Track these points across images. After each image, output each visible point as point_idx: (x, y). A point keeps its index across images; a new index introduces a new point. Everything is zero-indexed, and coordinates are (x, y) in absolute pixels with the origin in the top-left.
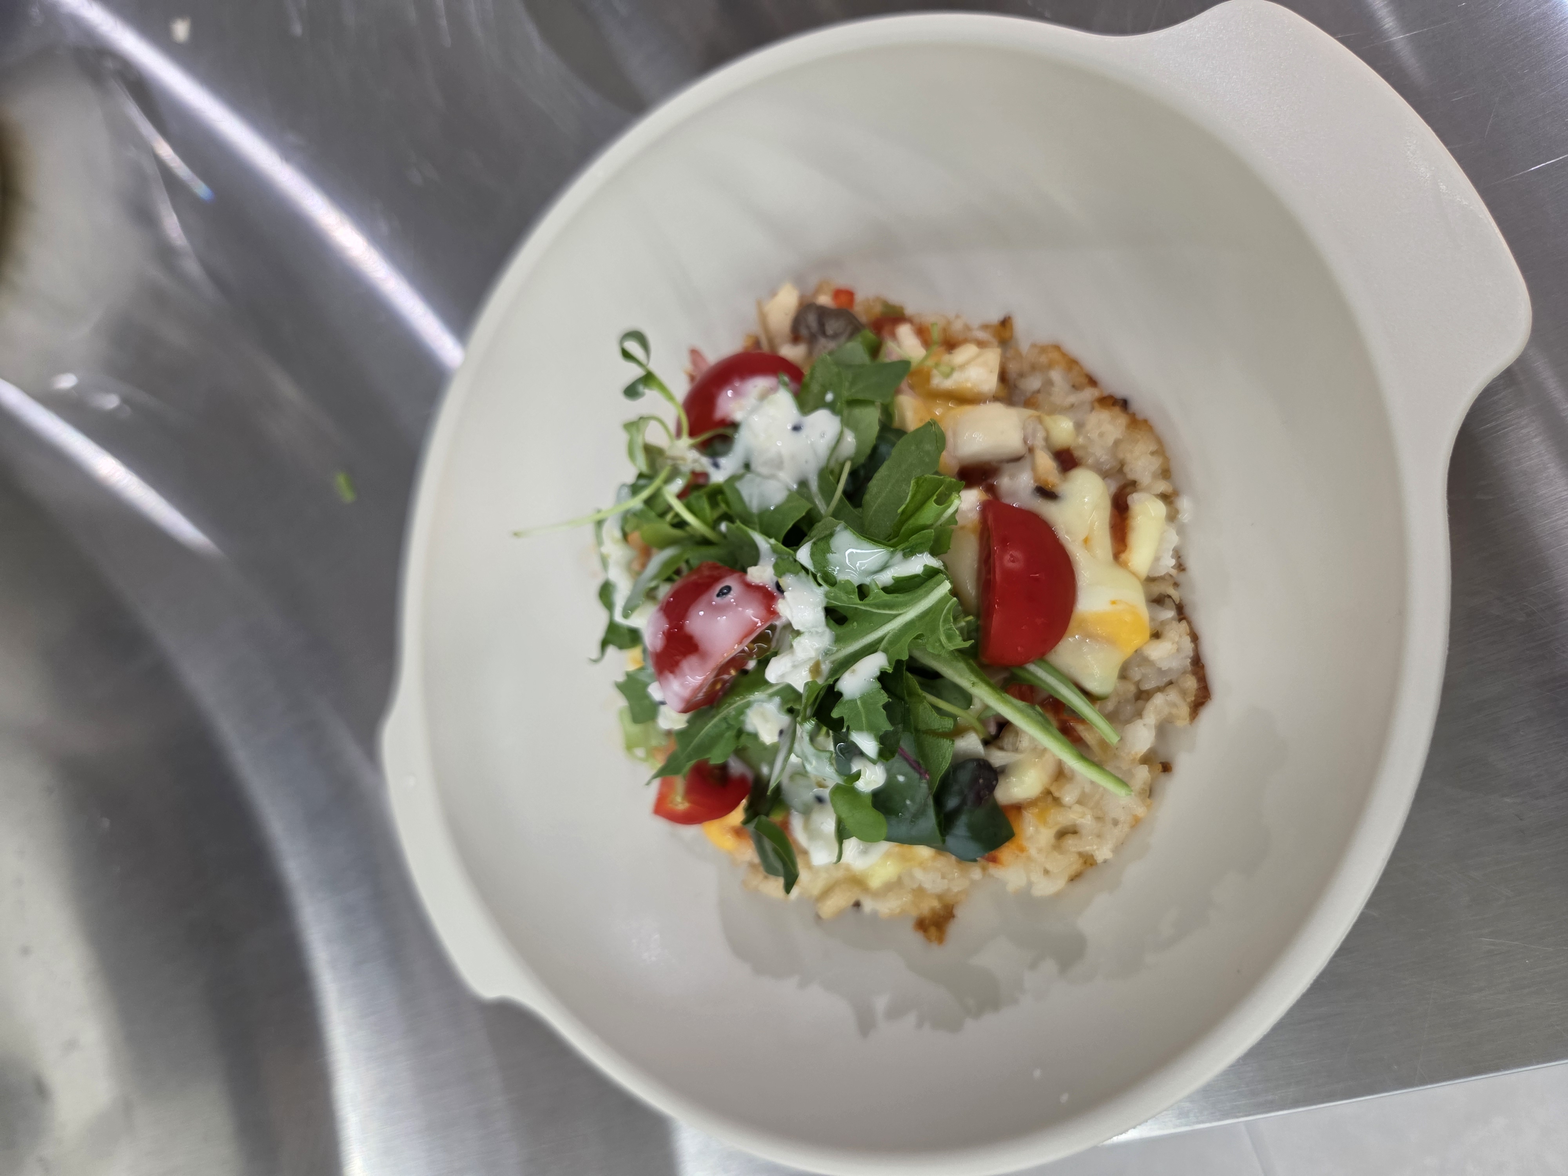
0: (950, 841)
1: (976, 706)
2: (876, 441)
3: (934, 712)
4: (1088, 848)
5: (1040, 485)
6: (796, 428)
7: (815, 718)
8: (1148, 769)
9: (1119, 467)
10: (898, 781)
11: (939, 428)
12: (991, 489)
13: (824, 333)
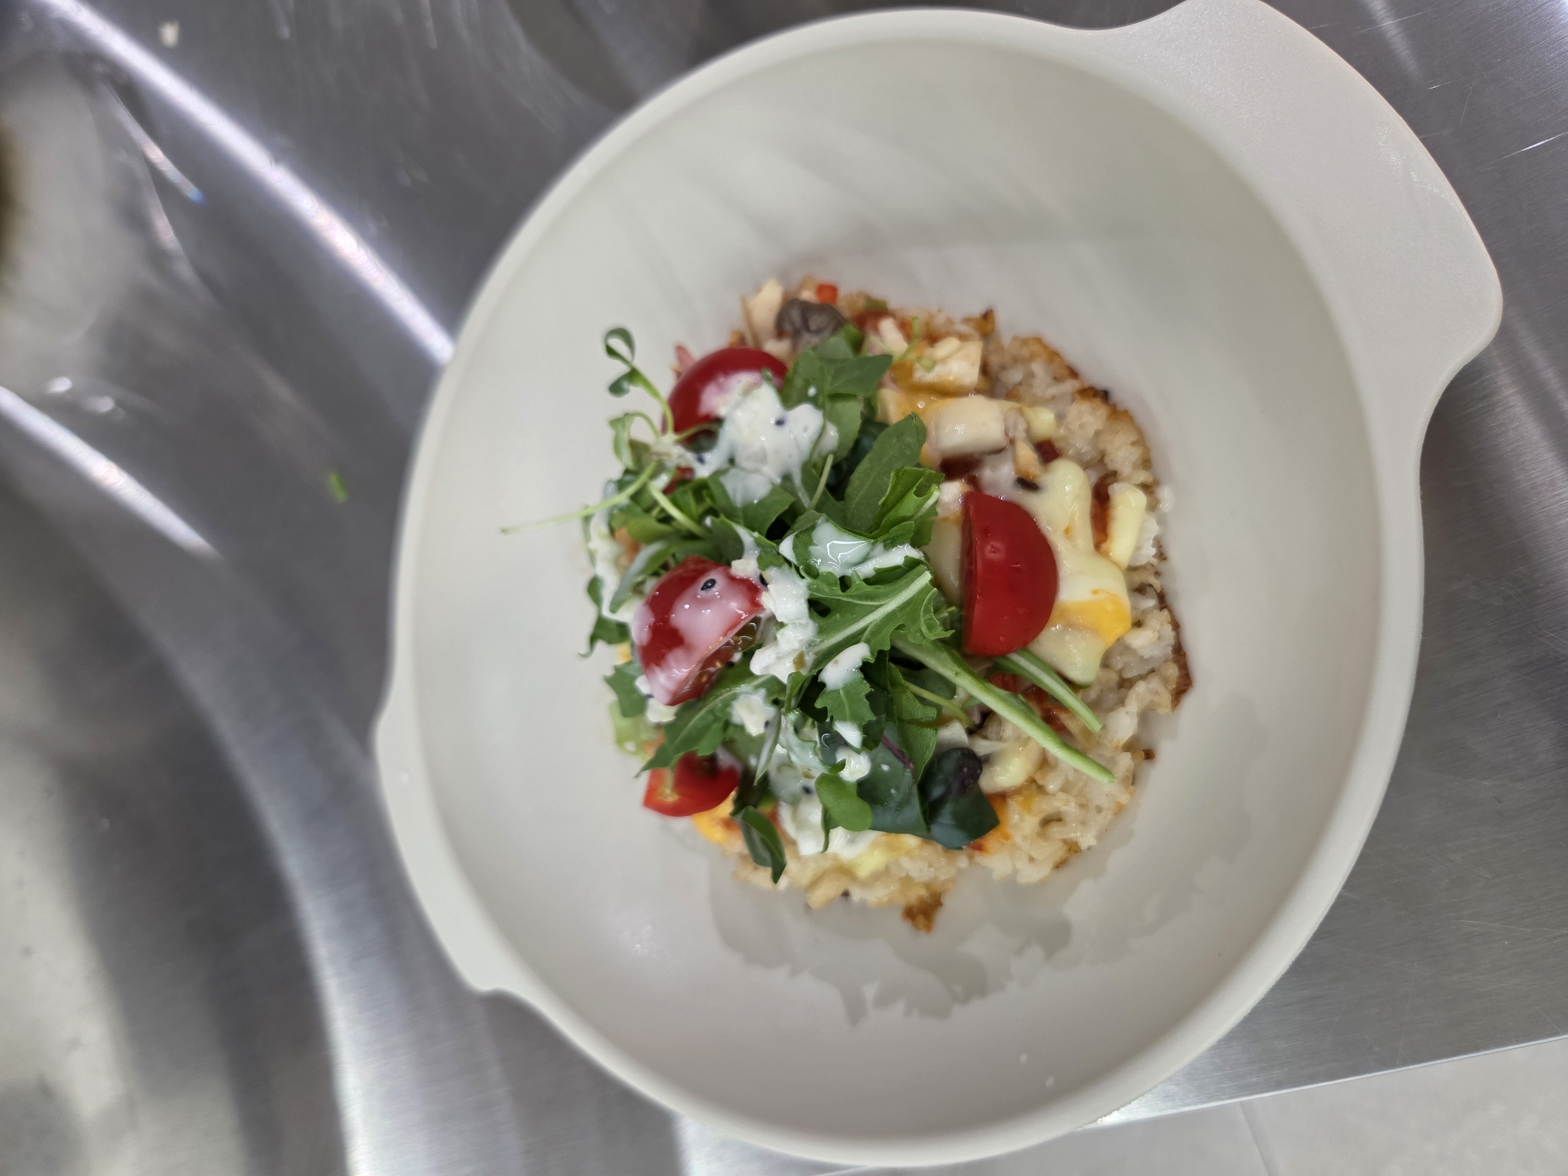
0: (936, 829)
1: (960, 696)
2: (858, 434)
3: (917, 702)
4: (1072, 835)
5: (1021, 476)
6: (780, 423)
7: (798, 709)
8: (1130, 756)
9: (1100, 458)
10: (882, 770)
11: (920, 421)
12: (973, 481)
13: (807, 327)
